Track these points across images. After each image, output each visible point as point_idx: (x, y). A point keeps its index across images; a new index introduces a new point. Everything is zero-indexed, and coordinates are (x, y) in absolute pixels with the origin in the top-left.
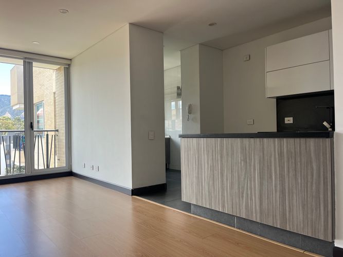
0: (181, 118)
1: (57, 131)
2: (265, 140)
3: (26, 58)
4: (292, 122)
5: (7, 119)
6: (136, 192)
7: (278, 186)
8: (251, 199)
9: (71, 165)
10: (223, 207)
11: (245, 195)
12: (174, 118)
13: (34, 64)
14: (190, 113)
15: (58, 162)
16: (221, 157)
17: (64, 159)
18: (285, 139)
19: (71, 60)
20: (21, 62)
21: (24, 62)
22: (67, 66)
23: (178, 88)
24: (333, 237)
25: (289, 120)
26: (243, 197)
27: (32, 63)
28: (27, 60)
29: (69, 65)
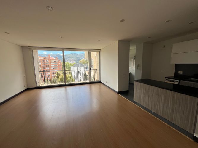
0: (135, 66)
1: (97, 69)
2: (167, 90)
4: (182, 73)
5: (84, 60)
6: (119, 93)
7: (171, 108)
8: (159, 108)
9: (100, 80)
10: (148, 107)
11: (157, 106)
12: (132, 66)
13: (91, 52)
14: (138, 66)
16: (149, 92)
17: (98, 78)
18: (176, 93)
19: (100, 50)
20: (88, 52)
22: (99, 51)
23: (134, 56)
24: (194, 133)
25: (180, 73)
26: (156, 106)
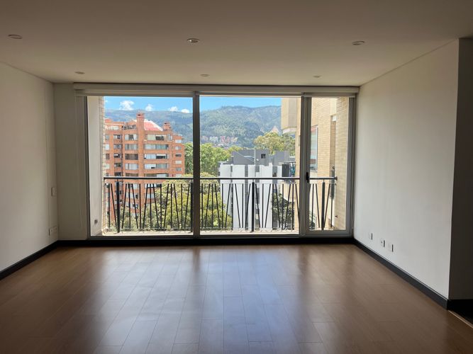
1: (336, 179)
3: (304, 93)
5: (274, 136)
9: (353, 230)
15: (335, 220)
19: (359, 87)
21: (303, 98)
22: (353, 95)
27: (311, 99)
28: (305, 96)
29: (356, 94)
